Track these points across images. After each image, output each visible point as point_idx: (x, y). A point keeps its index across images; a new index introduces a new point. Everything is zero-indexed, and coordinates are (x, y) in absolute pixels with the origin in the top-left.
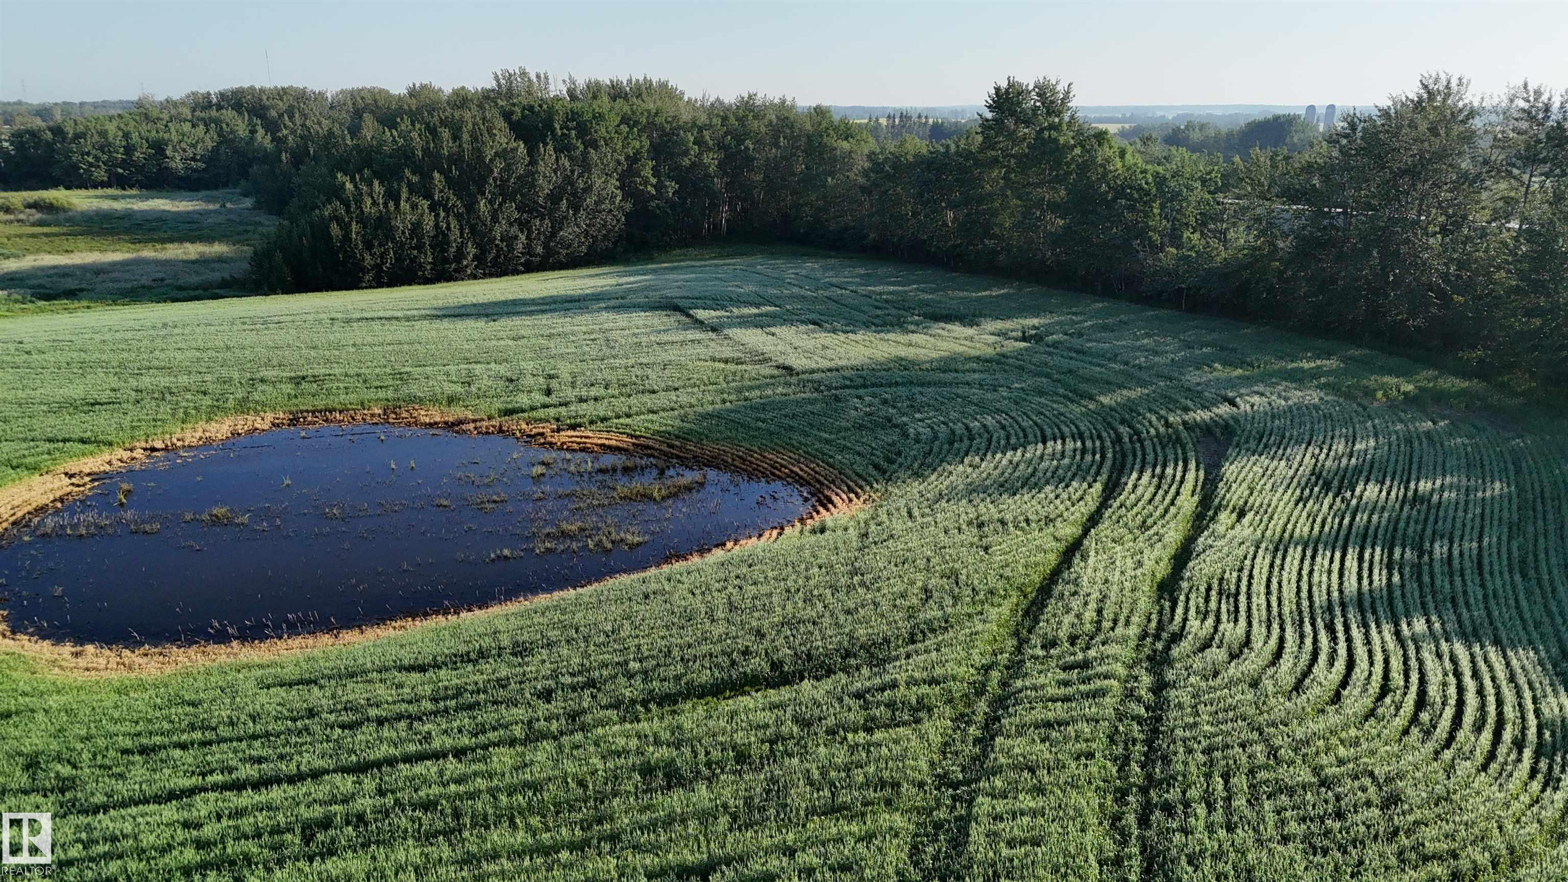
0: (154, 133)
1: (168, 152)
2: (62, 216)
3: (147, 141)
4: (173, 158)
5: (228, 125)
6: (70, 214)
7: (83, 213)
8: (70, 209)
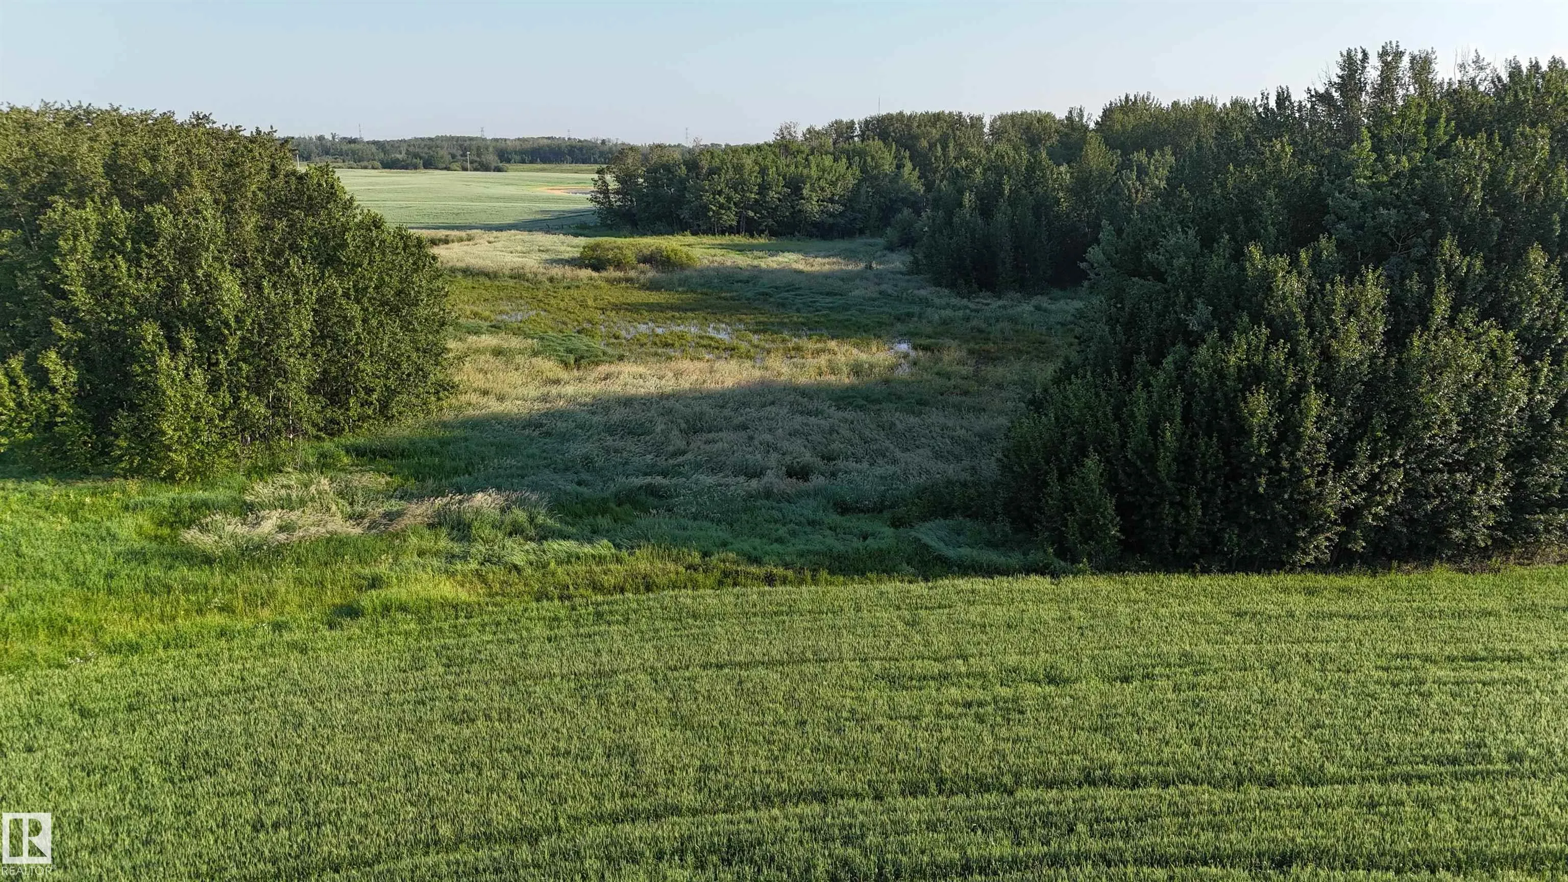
0: (793, 168)
1: (804, 192)
2: (677, 276)
3: (784, 179)
4: (809, 199)
5: (873, 158)
6: (687, 272)
7: (702, 272)
8: (689, 266)
